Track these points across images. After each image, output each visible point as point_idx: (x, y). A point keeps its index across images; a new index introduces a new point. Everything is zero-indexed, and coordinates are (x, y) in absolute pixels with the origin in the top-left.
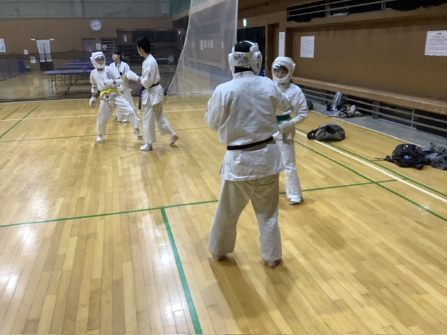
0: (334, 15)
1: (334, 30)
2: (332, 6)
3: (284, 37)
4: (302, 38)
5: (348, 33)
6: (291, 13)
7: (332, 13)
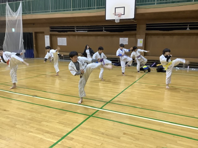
0: (79, 31)
1: (78, 36)
3: (49, 38)
4: (58, 38)
5: (86, 38)
6: (51, 29)
7: (77, 31)
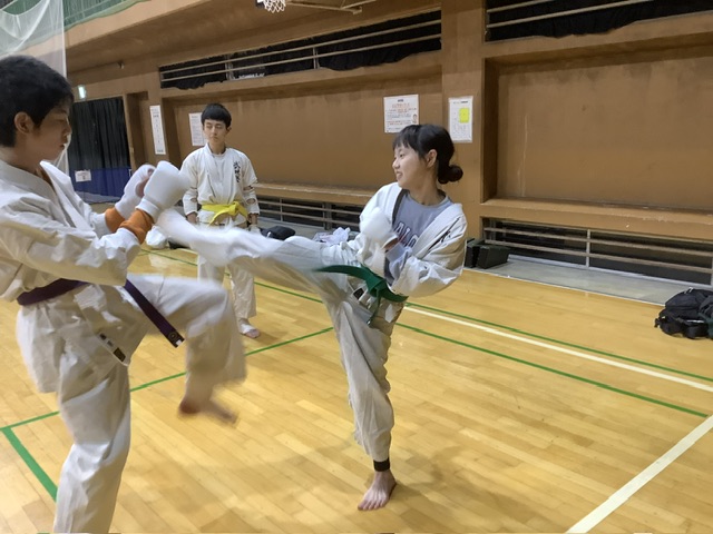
0: (241, 78)
1: (243, 100)
2: (235, 64)
3: (160, 115)
4: (191, 115)
6: (166, 76)
7: (237, 75)
